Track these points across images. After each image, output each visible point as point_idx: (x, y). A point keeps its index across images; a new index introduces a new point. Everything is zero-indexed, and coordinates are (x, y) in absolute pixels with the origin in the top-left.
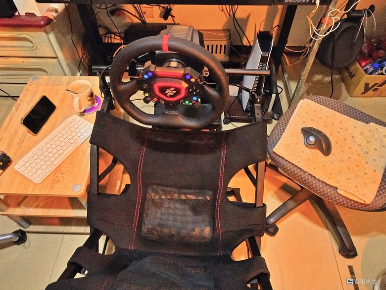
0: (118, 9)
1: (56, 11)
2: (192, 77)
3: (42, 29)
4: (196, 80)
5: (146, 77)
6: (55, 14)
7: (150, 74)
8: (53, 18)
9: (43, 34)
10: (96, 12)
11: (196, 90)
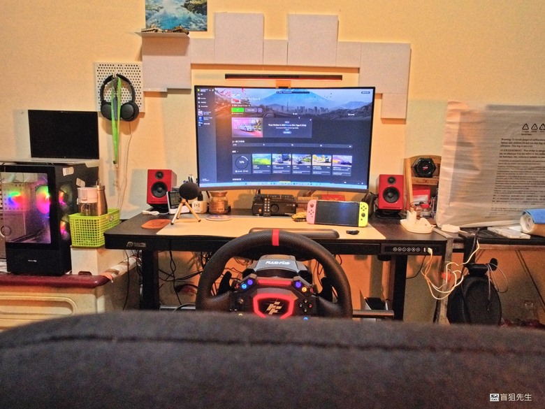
0: (187, 285)
1: (117, 272)
2: (303, 285)
3: (93, 290)
4: (308, 289)
5: (244, 286)
6: (114, 275)
7: (250, 282)
8: (111, 278)
9: (92, 297)
10: (160, 285)
11: (308, 305)
